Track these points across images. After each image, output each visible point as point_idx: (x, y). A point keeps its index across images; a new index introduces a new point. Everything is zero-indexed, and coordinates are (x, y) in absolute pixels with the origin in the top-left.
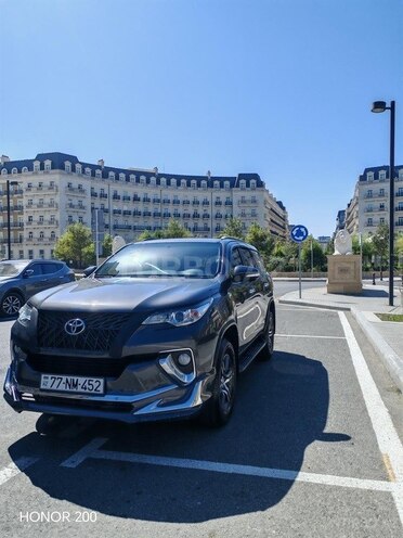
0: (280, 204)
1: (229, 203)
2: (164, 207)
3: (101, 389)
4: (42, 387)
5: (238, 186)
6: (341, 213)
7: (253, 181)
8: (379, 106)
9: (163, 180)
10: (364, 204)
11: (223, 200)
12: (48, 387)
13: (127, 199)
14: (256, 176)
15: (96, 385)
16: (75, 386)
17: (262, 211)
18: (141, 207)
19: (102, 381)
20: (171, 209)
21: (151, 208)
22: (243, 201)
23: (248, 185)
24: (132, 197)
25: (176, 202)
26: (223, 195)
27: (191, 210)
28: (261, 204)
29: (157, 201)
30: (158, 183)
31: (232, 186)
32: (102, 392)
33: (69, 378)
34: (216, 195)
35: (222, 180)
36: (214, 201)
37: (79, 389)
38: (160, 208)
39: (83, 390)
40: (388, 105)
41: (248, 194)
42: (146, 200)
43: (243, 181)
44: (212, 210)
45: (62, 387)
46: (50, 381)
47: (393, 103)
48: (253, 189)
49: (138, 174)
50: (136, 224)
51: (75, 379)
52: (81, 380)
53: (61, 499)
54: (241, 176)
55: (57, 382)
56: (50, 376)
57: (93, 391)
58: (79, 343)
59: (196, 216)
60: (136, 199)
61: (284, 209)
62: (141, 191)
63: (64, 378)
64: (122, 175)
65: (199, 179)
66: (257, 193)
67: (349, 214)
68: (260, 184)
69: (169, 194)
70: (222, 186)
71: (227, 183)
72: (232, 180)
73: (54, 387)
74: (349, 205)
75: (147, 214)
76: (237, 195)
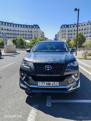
0: (43, 32)
1: (31, 32)
2: (15, 32)
3: (58, 85)
4: (38, 85)
5: (33, 28)
6: (56, 35)
7: (37, 27)
8: (76, 9)
9: (15, 25)
10: (62, 33)
11: (30, 31)
12: (41, 85)
13: (5, 30)
14: (37, 25)
15: (56, 84)
16: (50, 84)
17: (39, 34)
18: (9, 32)
19: (58, 83)
20: (17, 33)
21: (12, 32)
22: (35, 31)
23: (36, 28)
24: (7, 29)
25: (18, 31)
26: (30, 30)
27: (22, 33)
28: (39, 32)
29: (13, 31)
30: (13, 26)
31: (32, 27)
32: (58, 86)
33: (47, 82)
34: (28, 29)
35: (29, 26)
36: (28, 31)
37: (51, 85)
38: (15, 33)
39: (52, 86)
40: (78, 10)
41: (36, 30)
42: (11, 30)
43: (35, 27)
44: (27, 33)
45: (45, 85)
46: (41, 84)
47: (79, 9)
48: (37, 29)
49: (8, 23)
50: (8, 36)
51: (49, 82)
52: (51, 83)
53: (59, 117)
54: (34, 25)
55: (43, 84)
56: (41, 82)
57: (55, 86)
58: (50, 72)
59: (23, 35)
60: (8, 30)
61: (44, 34)
62: (9, 28)
63: (46, 83)
64: (4, 23)
65: (24, 25)
66: (38, 30)
67: (58, 35)
68: (39, 27)
69: (16, 29)
70: (29, 27)
71: (31, 27)
72: (32, 26)
73: (43, 85)
74: (58, 33)
75: (11, 34)
76: (33, 30)
